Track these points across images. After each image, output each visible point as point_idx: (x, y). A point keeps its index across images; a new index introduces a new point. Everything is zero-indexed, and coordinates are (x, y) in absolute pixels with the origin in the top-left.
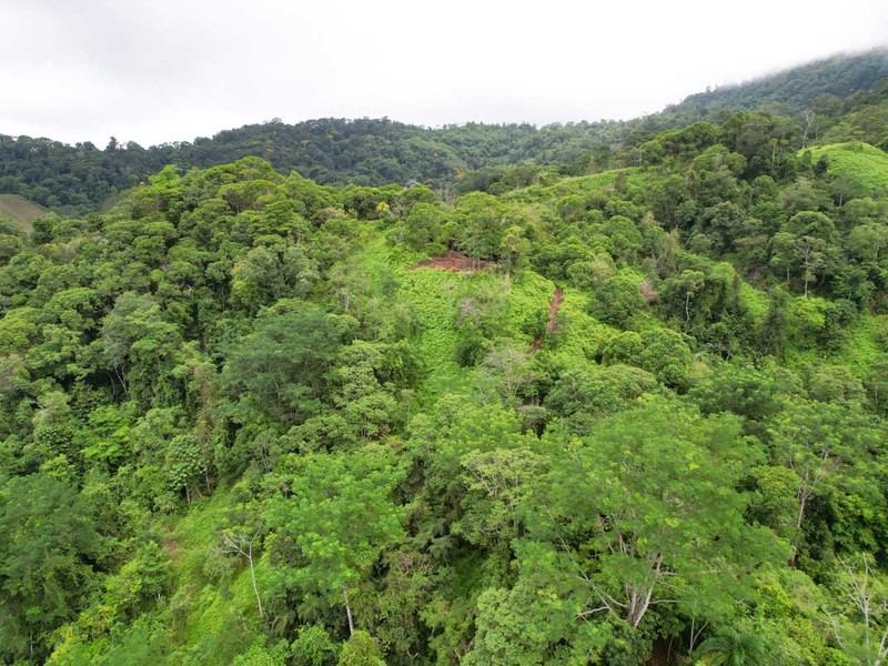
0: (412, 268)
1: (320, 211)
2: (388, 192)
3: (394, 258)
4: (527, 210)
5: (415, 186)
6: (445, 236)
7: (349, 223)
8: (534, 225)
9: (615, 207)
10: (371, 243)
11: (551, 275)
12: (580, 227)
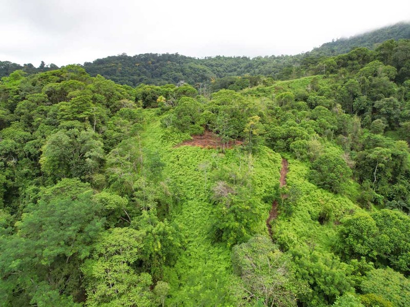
0: (178, 145)
1: (117, 102)
2: (166, 89)
3: (165, 138)
4: (257, 101)
5: (183, 85)
6: (202, 121)
7: (135, 111)
8: (263, 112)
9: (315, 100)
10: (151, 125)
11: (278, 149)
12: (293, 113)
